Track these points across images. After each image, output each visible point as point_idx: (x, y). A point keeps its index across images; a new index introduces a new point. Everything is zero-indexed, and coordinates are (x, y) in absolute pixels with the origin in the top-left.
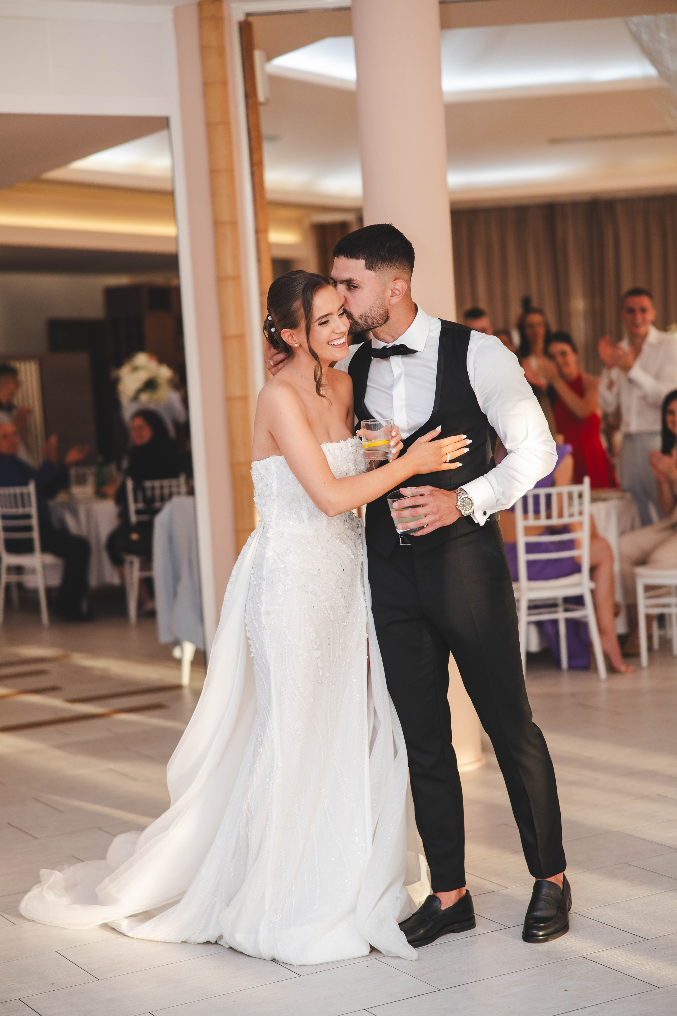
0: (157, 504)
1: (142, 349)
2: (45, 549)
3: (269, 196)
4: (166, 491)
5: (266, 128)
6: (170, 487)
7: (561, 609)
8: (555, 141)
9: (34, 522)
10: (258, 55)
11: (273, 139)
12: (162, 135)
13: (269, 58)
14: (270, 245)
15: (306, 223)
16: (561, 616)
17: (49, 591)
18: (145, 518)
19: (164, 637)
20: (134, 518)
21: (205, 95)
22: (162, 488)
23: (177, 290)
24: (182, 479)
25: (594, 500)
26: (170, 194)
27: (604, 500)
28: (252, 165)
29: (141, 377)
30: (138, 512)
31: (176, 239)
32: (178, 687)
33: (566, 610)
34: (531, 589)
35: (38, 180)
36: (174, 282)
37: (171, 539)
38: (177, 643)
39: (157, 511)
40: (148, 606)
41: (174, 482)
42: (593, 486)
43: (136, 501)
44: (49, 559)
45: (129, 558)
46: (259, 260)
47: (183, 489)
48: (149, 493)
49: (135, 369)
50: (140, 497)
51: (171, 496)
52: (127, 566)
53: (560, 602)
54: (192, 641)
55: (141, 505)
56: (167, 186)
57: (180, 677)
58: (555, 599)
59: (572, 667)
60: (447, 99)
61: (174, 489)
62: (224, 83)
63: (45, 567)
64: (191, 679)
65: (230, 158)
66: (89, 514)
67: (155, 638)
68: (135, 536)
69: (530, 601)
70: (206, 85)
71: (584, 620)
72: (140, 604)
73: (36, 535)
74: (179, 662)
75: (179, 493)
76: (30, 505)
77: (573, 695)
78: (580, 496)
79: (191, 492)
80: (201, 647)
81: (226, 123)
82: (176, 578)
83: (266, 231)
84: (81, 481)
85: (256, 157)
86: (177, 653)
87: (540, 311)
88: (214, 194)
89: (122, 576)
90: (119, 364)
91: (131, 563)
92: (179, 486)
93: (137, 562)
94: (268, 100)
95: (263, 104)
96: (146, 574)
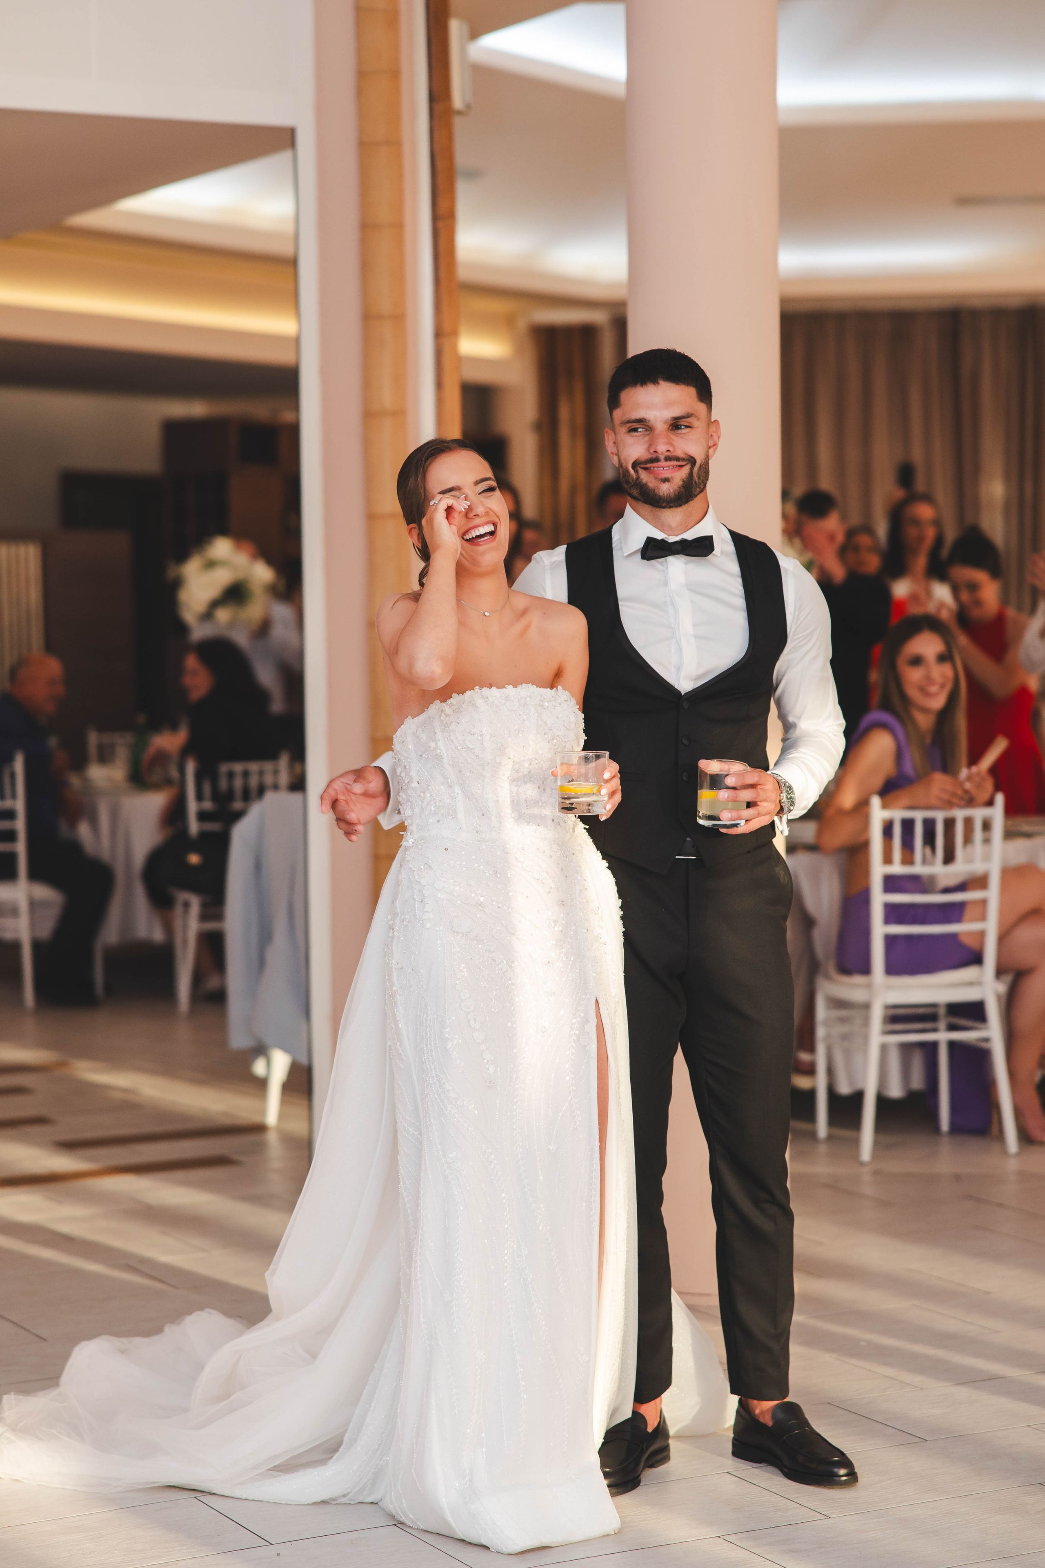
0: (238, 805)
1: (223, 531)
2: (34, 875)
3: (463, 274)
4: (254, 782)
5: (463, 156)
6: (261, 773)
7: (942, 1024)
8: (965, 201)
9: (20, 825)
10: (456, 28)
11: (473, 175)
12: (283, 158)
13: (475, 34)
14: (459, 360)
15: (522, 324)
16: (943, 1037)
17: (37, 946)
18: (213, 827)
19: (238, 1040)
20: (194, 827)
21: (360, 92)
22: (246, 774)
23: (294, 431)
24: (283, 762)
25: (1009, 834)
26: (292, 263)
27: (1028, 835)
28: (436, 218)
29: (222, 578)
30: (203, 816)
31: (297, 341)
32: (260, 1128)
33: (952, 1028)
34: (889, 987)
35: (57, 227)
36: (287, 416)
37: (258, 866)
38: (261, 1050)
39: (238, 816)
40: (212, 983)
41: (268, 766)
42: (1010, 811)
43: (199, 797)
44: (43, 892)
45: (183, 896)
46: (439, 385)
47: (284, 778)
48: (223, 784)
49: (211, 565)
50: (207, 789)
51: (261, 791)
52: (179, 910)
53: (942, 1011)
54: (285, 1049)
55: (208, 805)
56: (286, 249)
57: (263, 1112)
58: (934, 1005)
59: (956, 1129)
60: (784, 118)
61: (268, 779)
62: (395, 74)
63: (33, 905)
64: (282, 1116)
65: (398, 205)
66: (115, 815)
67: (223, 1043)
68: (194, 859)
69: (888, 1007)
70: (362, 75)
71: (985, 1045)
72: (198, 979)
73: (21, 847)
74: (262, 1084)
75: (276, 787)
76: (14, 796)
77: (958, 1178)
78: (987, 826)
79: (298, 785)
80: (304, 1060)
81: (394, 143)
82: (265, 937)
83: (455, 333)
84: (105, 756)
85: (443, 204)
86: (259, 1067)
87: (928, 498)
88: (366, 266)
89: (169, 929)
90: (182, 557)
91: (187, 905)
92: (276, 772)
93: (196, 903)
94: (468, 107)
95: (459, 113)
96: (210, 926)
